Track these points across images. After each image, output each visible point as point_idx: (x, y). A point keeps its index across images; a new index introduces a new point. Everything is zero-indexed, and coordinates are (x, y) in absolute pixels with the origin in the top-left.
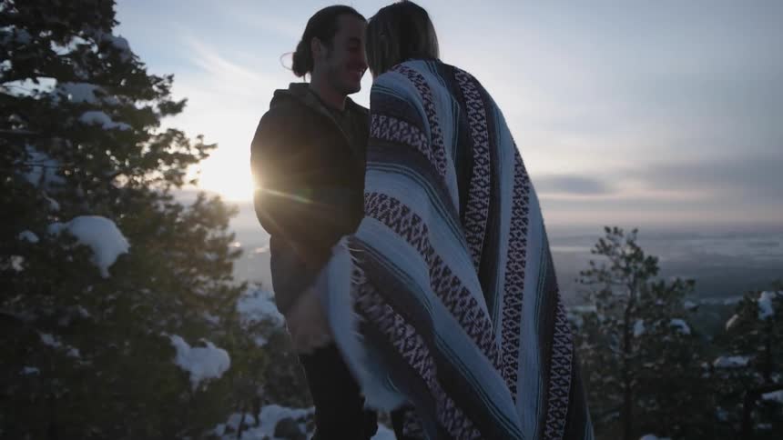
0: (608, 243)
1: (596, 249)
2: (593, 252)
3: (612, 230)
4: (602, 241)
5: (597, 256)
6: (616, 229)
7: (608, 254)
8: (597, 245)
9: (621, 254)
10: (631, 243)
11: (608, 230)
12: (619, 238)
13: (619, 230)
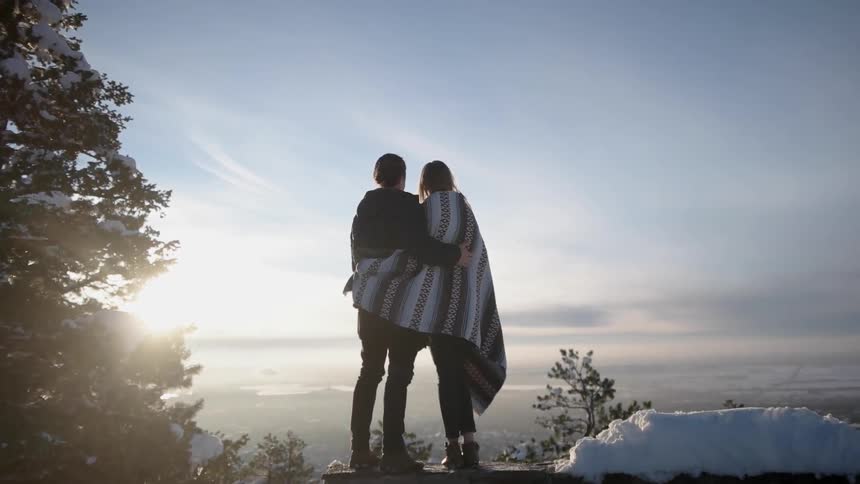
0: (565, 366)
1: (552, 373)
2: (550, 375)
3: (568, 353)
4: (558, 365)
5: (554, 379)
6: (571, 351)
7: (564, 378)
8: (553, 369)
9: (577, 377)
10: (586, 365)
11: (564, 352)
12: (575, 360)
13: (575, 352)
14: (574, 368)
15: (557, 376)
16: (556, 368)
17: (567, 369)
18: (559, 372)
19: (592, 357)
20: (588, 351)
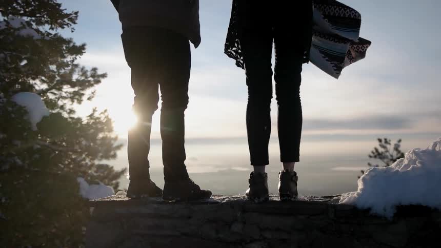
0: (381, 150)
1: (372, 155)
2: (370, 157)
3: (383, 141)
4: (377, 150)
5: (373, 159)
6: (386, 140)
7: (381, 158)
8: (373, 152)
9: (390, 157)
10: (397, 148)
11: (380, 141)
12: (388, 146)
13: (388, 140)
14: (387, 151)
15: (375, 157)
16: (375, 151)
17: (382, 153)
18: (376, 154)
19: (401, 144)
20: (398, 139)
